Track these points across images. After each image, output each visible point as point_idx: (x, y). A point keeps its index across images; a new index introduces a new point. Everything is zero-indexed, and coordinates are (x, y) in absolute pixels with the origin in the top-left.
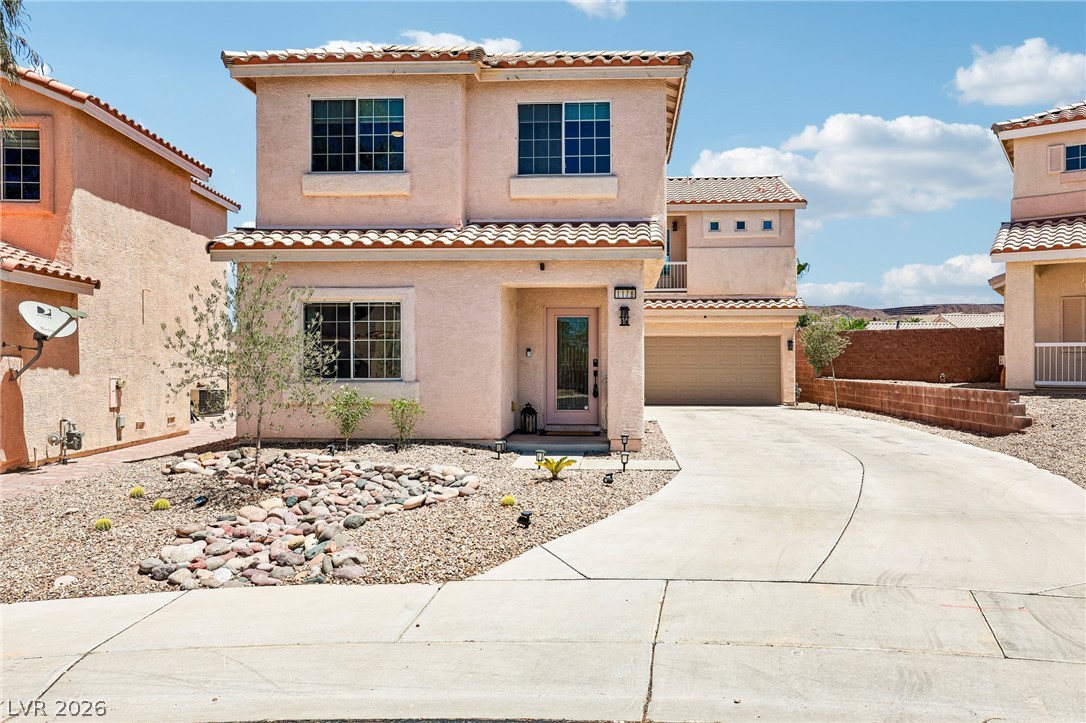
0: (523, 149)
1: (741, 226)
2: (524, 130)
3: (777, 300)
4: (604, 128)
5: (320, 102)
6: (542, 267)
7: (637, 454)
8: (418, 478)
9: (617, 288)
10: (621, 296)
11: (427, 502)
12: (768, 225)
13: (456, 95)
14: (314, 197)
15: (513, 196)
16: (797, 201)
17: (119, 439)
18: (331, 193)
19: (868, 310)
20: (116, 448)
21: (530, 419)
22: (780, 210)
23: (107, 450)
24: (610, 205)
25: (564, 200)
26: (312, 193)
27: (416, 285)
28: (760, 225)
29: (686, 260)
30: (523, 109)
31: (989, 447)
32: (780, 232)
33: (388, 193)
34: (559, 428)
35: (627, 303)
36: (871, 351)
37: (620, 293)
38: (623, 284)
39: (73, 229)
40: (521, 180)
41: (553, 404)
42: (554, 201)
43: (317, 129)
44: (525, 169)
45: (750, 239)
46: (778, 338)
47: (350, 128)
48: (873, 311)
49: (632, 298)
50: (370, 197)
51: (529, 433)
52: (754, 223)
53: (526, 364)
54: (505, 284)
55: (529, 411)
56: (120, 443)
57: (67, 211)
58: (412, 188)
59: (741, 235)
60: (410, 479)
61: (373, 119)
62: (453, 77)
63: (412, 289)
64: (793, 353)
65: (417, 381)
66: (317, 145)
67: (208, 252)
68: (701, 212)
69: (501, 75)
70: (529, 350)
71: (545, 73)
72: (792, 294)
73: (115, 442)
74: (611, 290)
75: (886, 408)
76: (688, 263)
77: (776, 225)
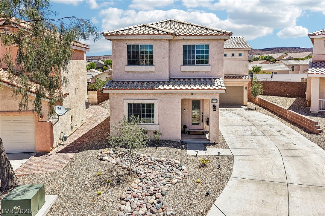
0: (185, 57)
1: (233, 55)
2: (185, 52)
3: (243, 76)
4: (207, 52)
5: (129, 45)
6: (192, 94)
10: (213, 102)
11: (178, 182)
12: (240, 55)
13: (167, 43)
14: (128, 72)
15: (182, 71)
16: (249, 48)
18: (133, 71)
19: (255, 49)
20: (71, 134)
21: (186, 129)
22: (244, 51)
24: (208, 73)
25: (196, 72)
27: (158, 99)
28: (238, 55)
30: (185, 46)
32: (244, 56)
33: (149, 71)
34: (193, 130)
37: (213, 101)
38: (214, 99)
40: (184, 66)
41: (191, 124)
42: (193, 72)
43: (129, 53)
44: (185, 63)
45: (235, 59)
46: (243, 86)
47: (138, 52)
48: (257, 49)
49: (216, 103)
50: (144, 72)
51: (186, 133)
52: (236, 54)
53: (184, 113)
54: (182, 98)
55: (185, 127)
56: (72, 132)
58: (155, 70)
61: (144, 50)
62: (166, 40)
63: (157, 100)
64: (247, 91)
65: (159, 124)
66: (129, 57)
69: (179, 38)
70: (184, 110)
71: (191, 37)
72: (247, 74)
74: (211, 101)
77: (243, 55)
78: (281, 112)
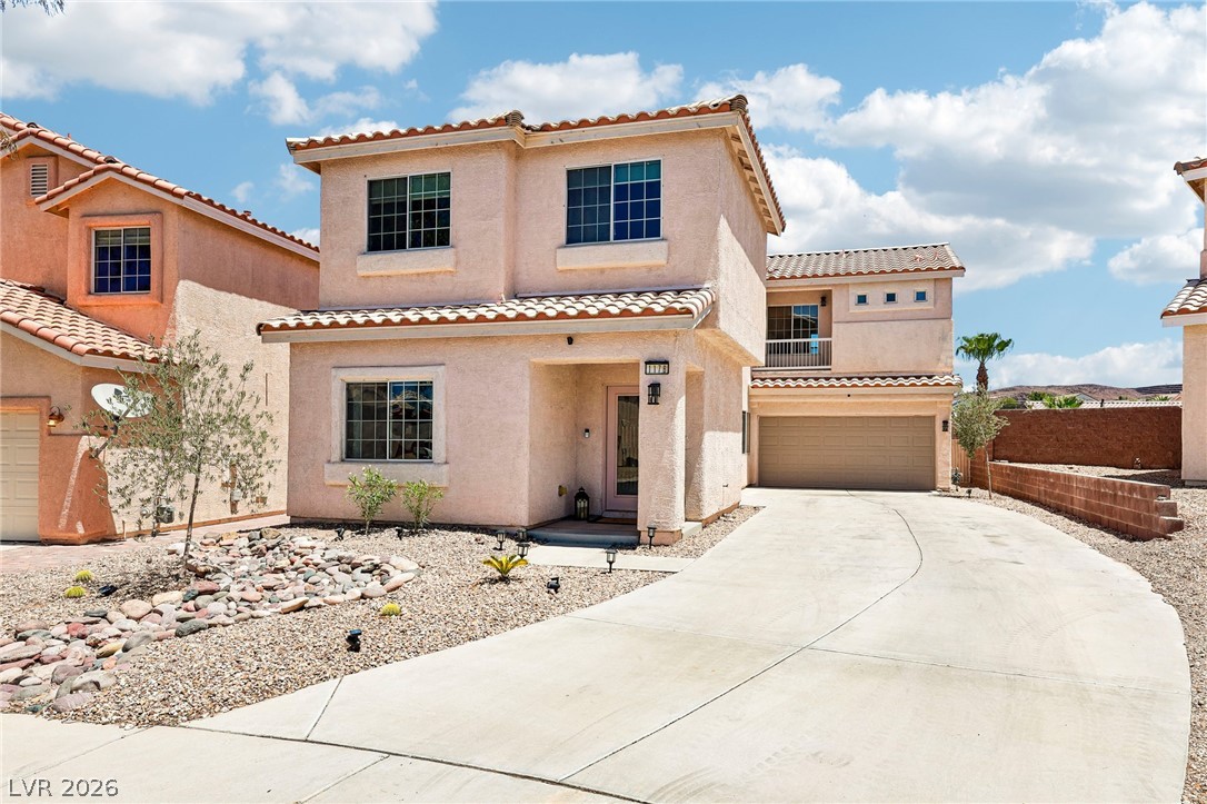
0: (572, 217)
1: (891, 298)
2: (573, 197)
3: (930, 377)
4: (655, 189)
5: (375, 181)
6: (570, 341)
7: (667, 549)
8: (370, 572)
9: (646, 363)
10: (652, 371)
11: (307, 605)
12: (921, 296)
13: (500, 164)
14: (368, 277)
15: (560, 268)
16: (954, 268)
17: (234, 510)
18: (383, 272)
20: (230, 520)
21: (582, 504)
22: (935, 280)
23: (219, 522)
24: (660, 272)
25: (612, 269)
26: (365, 273)
27: (447, 363)
28: (913, 297)
29: (830, 336)
30: (572, 175)
31: (1116, 556)
32: (935, 303)
33: (433, 270)
34: (617, 515)
35: (659, 379)
36: (1051, 432)
37: (652, 368)
38: (655, 358)
39: (178, 317)
40: (568, 249)
41: (613, 488)
42: (602, 271)
43: (373, 208)
44: (573, 238)
45: (901, 312)
46: (933, 418)
47: (402, 206)
48: (1124, 390)
49: (664, 373)
50: (418, 274)
52: (905, 294)
53: (584, 446)
54: (534, 360)
55: (582, 495)
56: (234, 516)
57: (172, 301)
58: (457, 263)
59: (891, 307)
60: (363, 572)
61: (423, 195)
62: (497, 145)
63: (443, 367)
64: (949, 434)
65: (446, 463)
66: (374, 225)
67: (259, 334)
68: (847, 285)
69: (545, 140)
70: (587, 431)
71: (589, 134)
72: (949, 370)
73: (229, 515)
74: (642, 365)
75: (1043, 498)
76: (833, 339)
77: (930, 296)
78: (1057, 491)
